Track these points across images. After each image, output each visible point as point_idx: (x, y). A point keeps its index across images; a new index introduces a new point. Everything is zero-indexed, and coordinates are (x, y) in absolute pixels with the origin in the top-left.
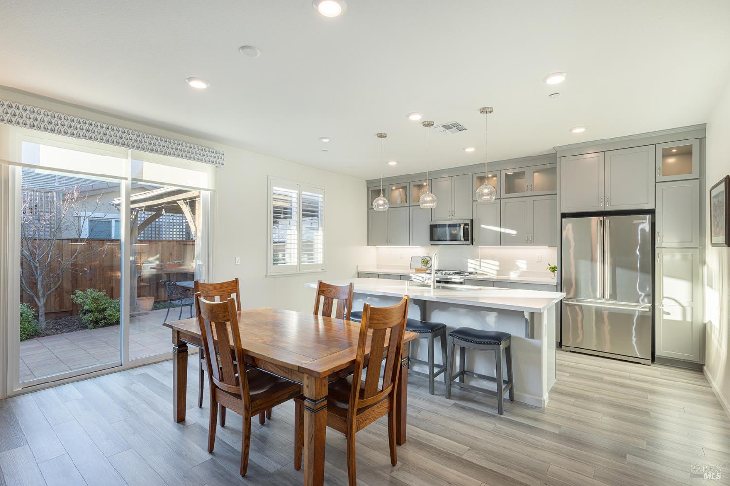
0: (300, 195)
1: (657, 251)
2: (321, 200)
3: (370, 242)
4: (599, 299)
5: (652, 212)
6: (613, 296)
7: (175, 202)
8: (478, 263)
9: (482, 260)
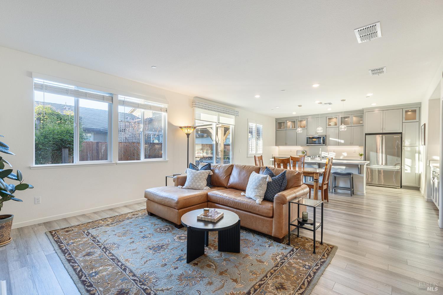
0: (256, 126)
1: (403, 147)
2: (261, 127)
3: (277, 145)
4: (381, 165)
5: (401, 133)
6: (386, 164)
7: (206, 128)
8: (328, 154)
9: (329, 153)
